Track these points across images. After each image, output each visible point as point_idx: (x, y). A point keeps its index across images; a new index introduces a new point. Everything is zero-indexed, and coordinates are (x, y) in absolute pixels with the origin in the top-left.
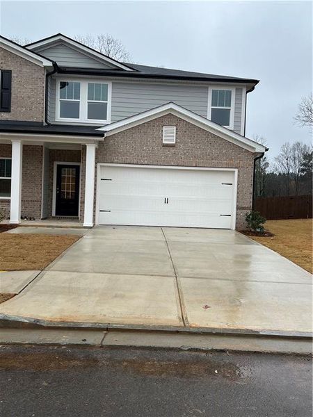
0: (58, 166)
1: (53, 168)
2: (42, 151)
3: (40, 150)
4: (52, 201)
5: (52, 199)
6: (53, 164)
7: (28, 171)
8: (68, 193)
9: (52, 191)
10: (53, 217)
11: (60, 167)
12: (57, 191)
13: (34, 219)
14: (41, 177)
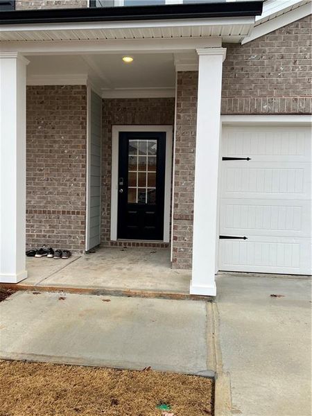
0: (121, 134)
1: (110, 139)
2: (84, 98)
3: (80, 96)
4: (109, 210)
5: (109, 205)
6: (110, 131)
7: (56, 146)
8: (142, 193)
9: (109, 189)
10: (112, 243)
11: (124, 137)
12: (120, 187)
13: (69, 254)
14: (84, 157)
